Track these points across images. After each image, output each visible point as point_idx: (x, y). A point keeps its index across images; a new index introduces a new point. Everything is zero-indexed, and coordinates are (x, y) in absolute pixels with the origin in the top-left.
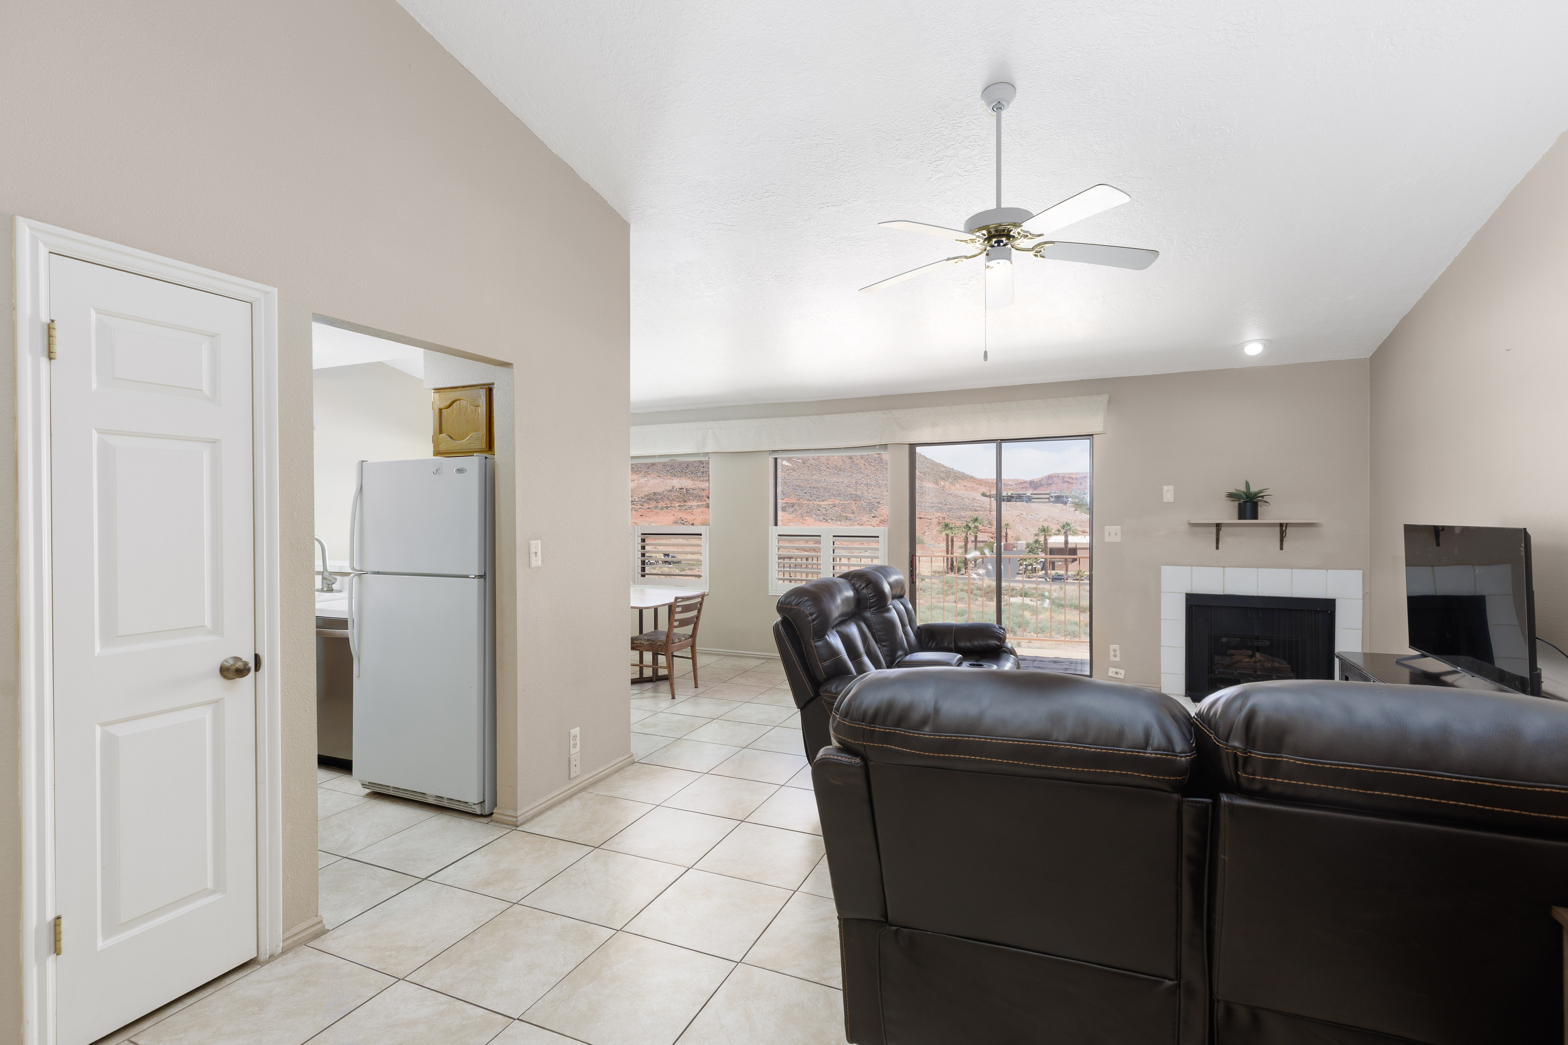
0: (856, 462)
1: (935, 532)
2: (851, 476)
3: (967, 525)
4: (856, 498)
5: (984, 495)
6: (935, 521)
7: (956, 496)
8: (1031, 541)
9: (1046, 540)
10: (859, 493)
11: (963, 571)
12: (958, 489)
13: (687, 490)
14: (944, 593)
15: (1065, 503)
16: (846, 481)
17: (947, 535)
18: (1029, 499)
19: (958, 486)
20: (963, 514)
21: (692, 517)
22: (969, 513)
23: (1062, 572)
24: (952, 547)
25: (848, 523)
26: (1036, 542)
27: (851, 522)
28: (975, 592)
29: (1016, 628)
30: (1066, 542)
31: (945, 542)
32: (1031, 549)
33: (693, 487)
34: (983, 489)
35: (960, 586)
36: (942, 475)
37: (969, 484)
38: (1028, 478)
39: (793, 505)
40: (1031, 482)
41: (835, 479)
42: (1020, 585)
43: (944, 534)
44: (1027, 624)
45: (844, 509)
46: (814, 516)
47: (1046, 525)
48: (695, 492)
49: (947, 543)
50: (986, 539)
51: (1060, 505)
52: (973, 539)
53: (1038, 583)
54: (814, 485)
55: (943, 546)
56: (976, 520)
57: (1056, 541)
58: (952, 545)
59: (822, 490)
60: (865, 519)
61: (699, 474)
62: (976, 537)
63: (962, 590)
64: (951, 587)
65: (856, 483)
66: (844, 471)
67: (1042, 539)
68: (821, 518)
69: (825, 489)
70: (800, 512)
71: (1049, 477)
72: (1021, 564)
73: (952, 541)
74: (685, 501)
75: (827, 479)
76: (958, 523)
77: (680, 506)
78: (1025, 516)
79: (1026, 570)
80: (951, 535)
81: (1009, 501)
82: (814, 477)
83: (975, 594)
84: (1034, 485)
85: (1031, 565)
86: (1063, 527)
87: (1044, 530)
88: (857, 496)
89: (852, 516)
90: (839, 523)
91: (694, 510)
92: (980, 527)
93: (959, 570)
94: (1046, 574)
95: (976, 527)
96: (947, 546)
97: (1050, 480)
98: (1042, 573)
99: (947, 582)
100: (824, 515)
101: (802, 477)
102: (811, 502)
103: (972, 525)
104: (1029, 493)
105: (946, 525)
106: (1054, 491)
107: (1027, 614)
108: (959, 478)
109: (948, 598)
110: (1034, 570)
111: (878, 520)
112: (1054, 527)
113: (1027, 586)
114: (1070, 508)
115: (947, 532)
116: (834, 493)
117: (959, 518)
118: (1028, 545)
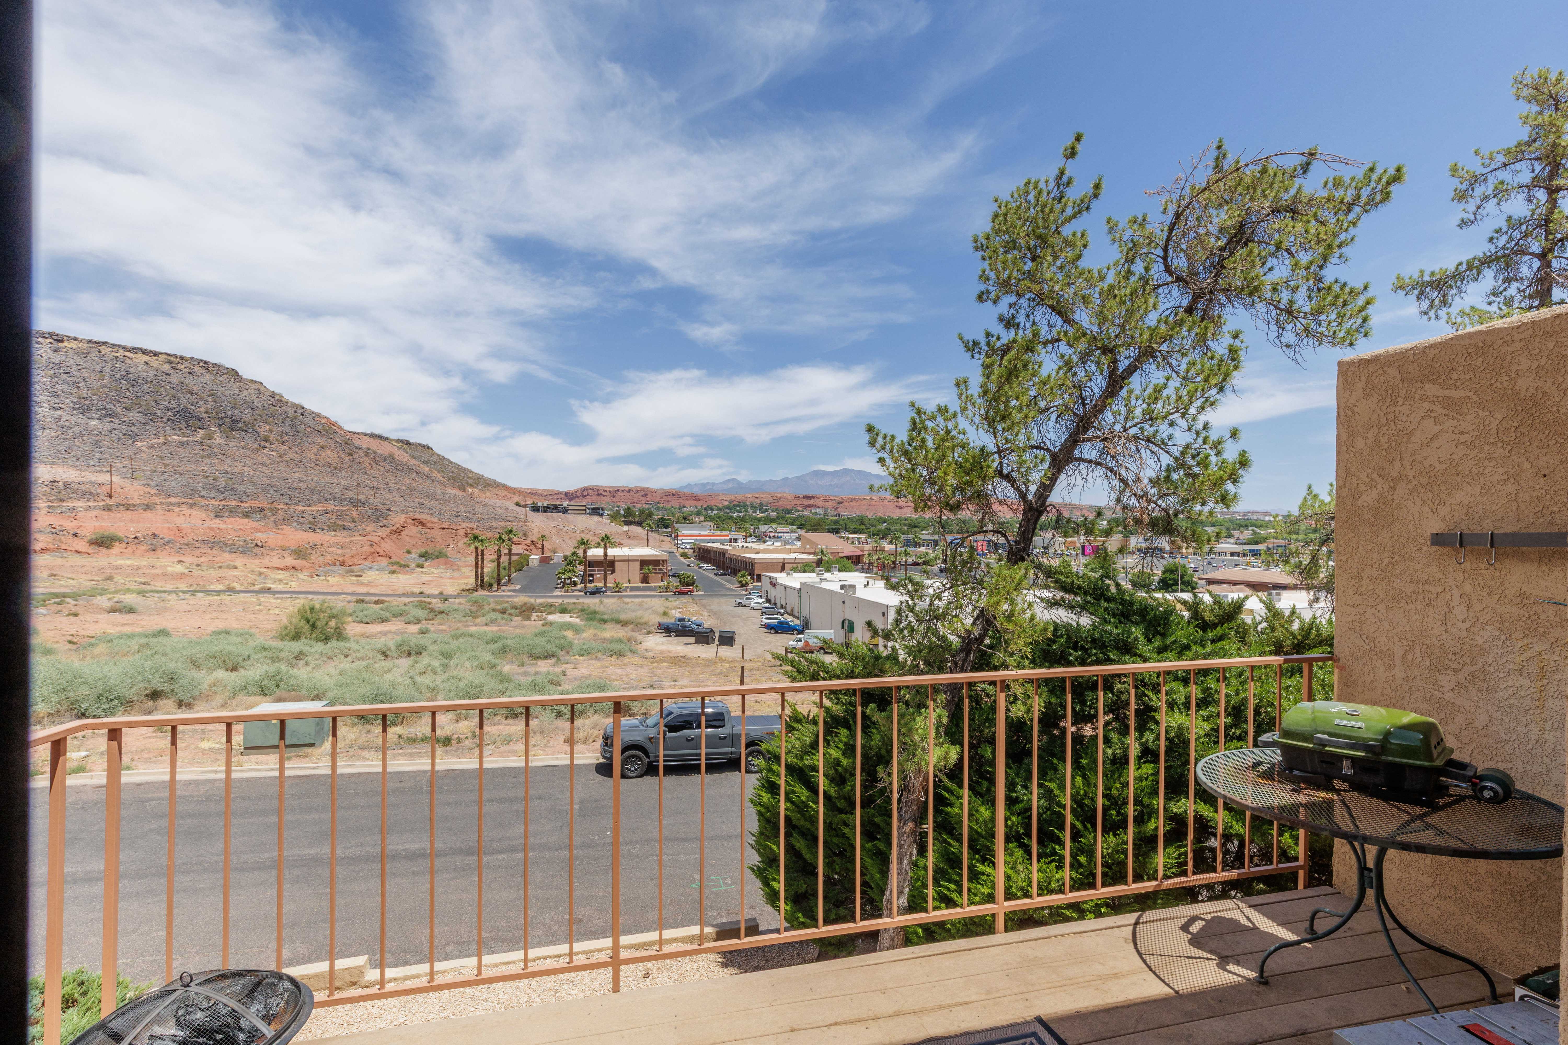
0: (358, 460)
1: (461, 544)
2: (352, 477)
3: (500, 538)
4: (357, 504)
5: (518, 504)
6: (461, 532)
7: (487, 505)
8: (569, 553)
9: (585, 552)
10: (361, 497)
11: (495, 587)
12: (489, 497)
13: (65, 484)
14: (474, 615)
15: (602, 515)
16: (344, 482)
17: (476, 548)
18: (565, 511)
19: (488, 494)
20: (494, 524)
21: (75, 523)
22: (502, 524)
23: (601, 585)
24: (482, 562)
25: (346, 533)
26: (574, 554)
27: (350, 532)
28: (510, 611)
29: (559, 652)
30: (606, 554)
31: (474, 556)
32: (569, 561)
33: (79, 479)
34: (516, 498)
35: (492, 606)
36: (470, 481)
37: (500, 493)
38: (564, 489)
39: (262, 510)
40: (566, 494)
41: (327, 480)
42: (560, 601)
43: (472, 547)
44: (570, 645)
45: (340, 516)
46: (295, 524)
47: (586, 537)
48: (81, 487)
49: (477, 557)
50: (521, 552)
51: (596, 517)
52: (507, 551)
53: (577, 597)
54: (295, 485)
55: (471, 559)
56: (511, 531)
57: (595, 552)
58: (482, 559)
59: (307, 493)
60: (369, 529)
61: (92, 462)
62: (510, 550)
63: (494, 610)
64: (481, 607)
65: (358, 485)
66: (341, 469)
67: (580, 552)
68: (306, 527)
69: (313, 491)
70: (272, 518)
71: (584, 489)
72: (559, 578)
73: (483, 554)
74: (62, 500)
75: (316, 479)
76: (489, 535)
77: (49, 507)
78: (561, 527)
79: (564, 583)
80: (481, 548)
81: (545, 511)
82: (297, 476)
83: (510, 614)
84: (569, 496)
85: (570, 578)
86: (603, 539)
87: (583, 542)
88: (359, 501)
89: (352, 525)
90: (333, 533)
91: (80, 514)
92: (515, 539)
93: (491, 585)
94: (585, 587)
95: (510, 539)
96: (477, 561)
97: (584, 492)
98: (580, 586)
99: (476, 602)
100: (310, 523)
101: (277, 474)
102: (291, 508)
103: (505, 537)
104: (565, 504)
105: (476, 538)
106: (590, 503)
107: (569, 634)
108: (489, 485)
109: (478, 621)
110: (575, 584)
111: (389, 530)
112: (595, 540)
113: (566, 601)
114: (606, 520)
115: (477, 545)
116: (326, 496)
117: (491, 529)
118: (565, 558)
